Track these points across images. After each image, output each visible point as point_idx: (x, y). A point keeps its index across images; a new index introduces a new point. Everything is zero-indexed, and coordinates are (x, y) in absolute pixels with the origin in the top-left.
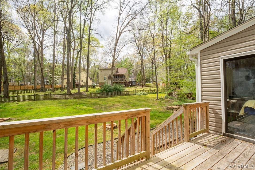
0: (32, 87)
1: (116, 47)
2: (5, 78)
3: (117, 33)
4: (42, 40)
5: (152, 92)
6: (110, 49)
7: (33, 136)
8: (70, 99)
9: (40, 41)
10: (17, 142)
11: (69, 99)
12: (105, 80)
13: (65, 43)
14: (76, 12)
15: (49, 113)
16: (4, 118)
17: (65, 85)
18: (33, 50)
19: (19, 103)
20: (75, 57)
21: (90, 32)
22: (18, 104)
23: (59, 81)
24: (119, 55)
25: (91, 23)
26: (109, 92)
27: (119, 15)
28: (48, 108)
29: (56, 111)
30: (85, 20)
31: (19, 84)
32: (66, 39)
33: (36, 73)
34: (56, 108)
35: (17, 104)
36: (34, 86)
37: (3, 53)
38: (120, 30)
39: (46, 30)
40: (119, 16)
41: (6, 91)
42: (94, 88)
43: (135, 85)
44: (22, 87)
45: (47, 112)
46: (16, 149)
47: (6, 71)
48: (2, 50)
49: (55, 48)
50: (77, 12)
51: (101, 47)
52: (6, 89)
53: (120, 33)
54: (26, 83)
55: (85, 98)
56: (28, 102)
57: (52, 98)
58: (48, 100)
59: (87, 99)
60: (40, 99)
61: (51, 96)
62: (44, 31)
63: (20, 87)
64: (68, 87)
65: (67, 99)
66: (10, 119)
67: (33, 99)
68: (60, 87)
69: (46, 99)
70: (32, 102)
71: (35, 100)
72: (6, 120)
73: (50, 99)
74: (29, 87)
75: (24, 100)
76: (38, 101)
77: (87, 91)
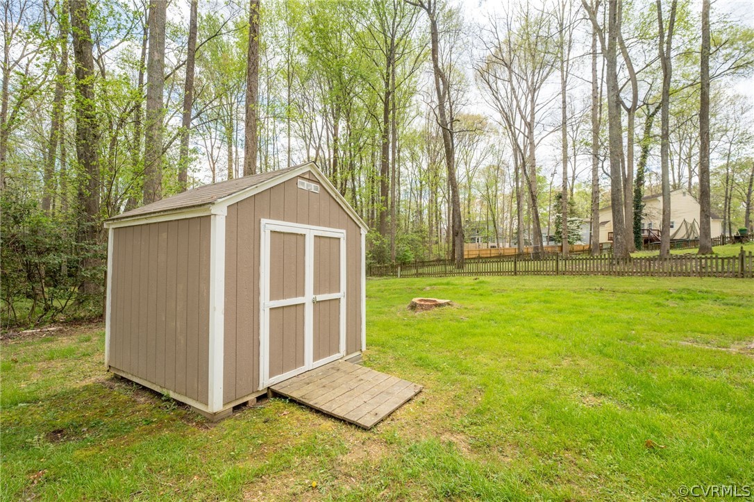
0: (514, 251)
4: (531, 120)
7: (489, 361)
8: (629, 275)
9: (526, 123)
10: (436, 368)
11: (623, 275)
15: (554, 305)
16: (439, 300)
17: (602, 244)
19: (480, 278)
20: (639, 132)
22: (478, 281)
23: (585, 232)
29: (576, 301)
31: (488, 245)
32: (599, 82)
34: (575, 295)
35: (476, 279)
36: (519, 249)
44: (493, 252)
45: (546, 302)
46: (421, 392)
49: (568, 136)
54: (501, 245)
55: (701, 274)
56: (500, 277)
57: (564, 269)
58: (552, 277)
59: (712, 279)
60: (528, 271)
61: (560, 263)
62: (534, 93)
63: (489, 252)
64: (619, 237)
65: (615, 276)
66: (448, 304)
67: (512, 272)
68: (587, 248)
69: (547, 273)
70: (507, 277)
71: (516, 274)
72: (440, 305)
73: (557, 272)
74: (507, 252)
75: (492, 273)
76: (524, 277)
77: (705, 250)
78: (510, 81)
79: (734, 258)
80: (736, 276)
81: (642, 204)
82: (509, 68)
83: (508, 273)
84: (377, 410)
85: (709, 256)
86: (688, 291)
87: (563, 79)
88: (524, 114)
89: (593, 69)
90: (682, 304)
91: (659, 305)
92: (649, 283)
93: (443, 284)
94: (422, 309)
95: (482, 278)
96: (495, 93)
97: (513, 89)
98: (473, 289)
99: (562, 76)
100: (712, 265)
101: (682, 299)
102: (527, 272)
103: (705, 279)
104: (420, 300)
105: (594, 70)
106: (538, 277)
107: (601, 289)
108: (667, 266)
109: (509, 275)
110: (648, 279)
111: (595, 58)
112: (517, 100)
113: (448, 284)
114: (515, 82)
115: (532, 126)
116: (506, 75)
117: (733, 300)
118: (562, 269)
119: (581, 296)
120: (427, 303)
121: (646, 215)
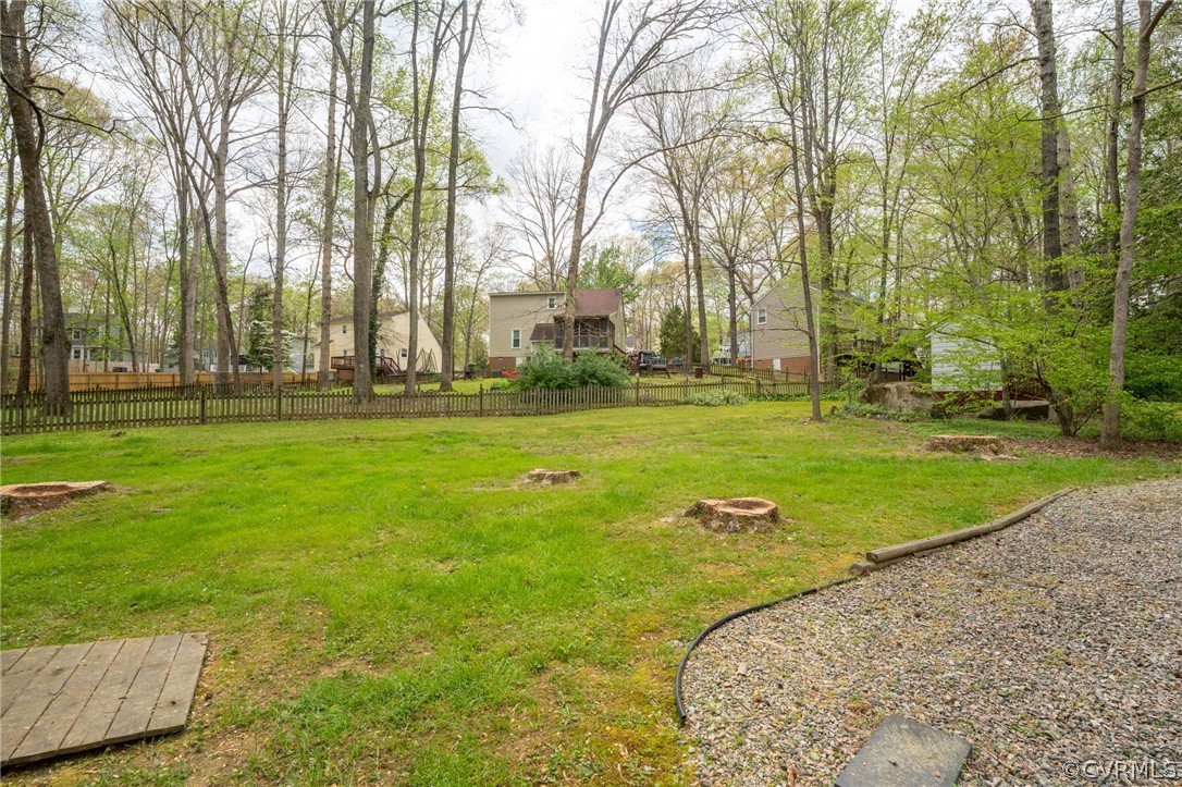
0: (170, 379)
1: (588, 173)
2: (52, 316)
3: (593, 106)
4: (219, 149)
5: (766, 393)
6: (533, 203)
7: (280, 564)
9: (209, 150)
11: (370, 418)
12: (516, 343)
13: (336, 161)
14: (382, 15)
16: (70, 484)
18: (177, 207)
19: (128, 433)
21: (457, 100)
22: (123, 438)
24: (602, 213)
25: (463, 58)
26: (559, 387)
27: (606, 13)
28: (286, 450)
30: (436, 39)
31: (106, 366)
33: (188, 311)
34: (325, 449)
35: (118, 435)
36: (182, 375)
37: (36, 189)
38: (606, 91)
39: (239, 102)
40: (604, 24)
41: (57, 381)
42: (470, 377)
43: (664, 369)
44: (122, 379)
46: (209, 643)
47: (53, 282)
48: (33, 176)
50: (385, 16)
51: (496, 191)
52: (58, 371)
53: (606, 104)
55: (449, 413)
56: (170, 428)
57: (290, 412)
58: (272, 424)
59: (458, 419)
60: (228, 416)
61: (284, 401)
62: (229, 108)
63: (113, 379)
64: (362, 366)
65: (361, 419)
66: (102, 488)
67: (195, 418)
68: (299, 378)
69: (261, 418)
70: (191, 428)
71: (203, 421)
72: (82, 493)
73: (279, 416)
74: (157, 381)
75: (150, 422)
76: (224, 426)
77: (446, 386)
78: (183, 64)
79: (475, 396)
80: (476, 415)
81: (378, 323)
82: (181, 40)
83: (190, 420)
84: (168, 695)
85: (451, 393)
86: (449, 434)
87: (281, 108)
88: (206, 131)
89: (330, 117)
90: (447, 448)
91: (427, 452)
92: (402, 427)
93: (31, 451)
94: (37, 507)
95: (133, 433)
96: (149, 72)
97: (188, 83)
98: (129, 455)
99: (281, 103)
100: (456, 404)
101: (444, 443)
102: (225, 418)
103: (453, 419)
104: (17, 490)
105: (331, 119)
106: (248, 425)
107: (357, 439)
108: (418, 405)
109: (189, 424)
110: (400, 422)
111: (333, 103)
112: (193, 102)
113: (46, 449)
114: (192, 68)
115: (222, 163)
116: (175, 48)
117: (484, 440)
118: (287, 411)
119: (333, 449)
120: (45, 494)
121: (382, 338)
